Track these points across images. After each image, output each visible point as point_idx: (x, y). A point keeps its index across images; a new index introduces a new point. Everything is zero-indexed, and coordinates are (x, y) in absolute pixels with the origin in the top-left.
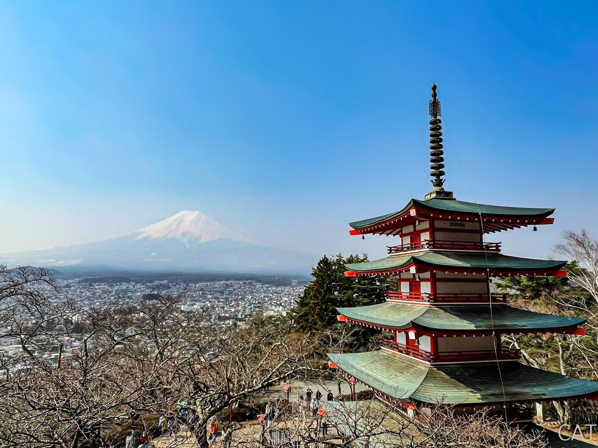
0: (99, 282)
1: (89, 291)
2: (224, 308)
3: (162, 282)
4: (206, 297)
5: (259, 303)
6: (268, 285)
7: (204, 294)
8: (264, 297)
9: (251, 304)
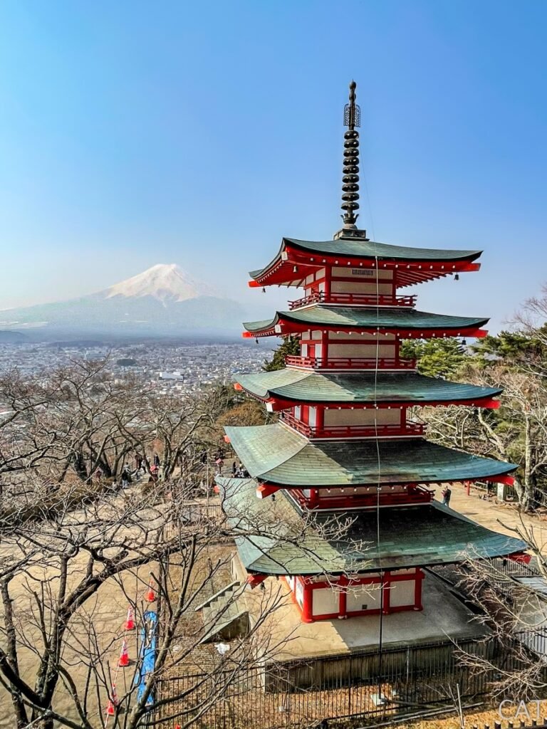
0: (68, 346)
1: (58, 356)
2: (206, 375)
3: (138, 346)
4: (187, 363)
5: (246, 369)
6: (256, 350)
7: (185, 359)
8: (252, 363)
9: (237, 371)
